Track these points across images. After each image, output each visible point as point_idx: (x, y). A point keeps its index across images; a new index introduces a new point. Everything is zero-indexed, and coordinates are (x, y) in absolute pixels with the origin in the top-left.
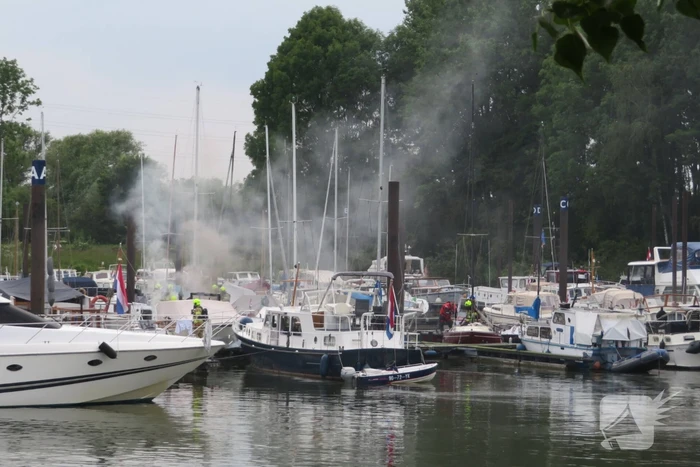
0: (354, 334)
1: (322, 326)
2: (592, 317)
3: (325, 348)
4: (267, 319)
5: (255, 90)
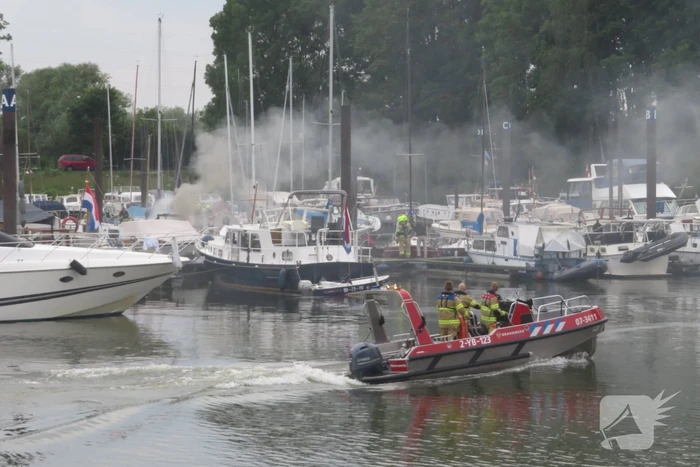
0: (311, 249)
1: (280, 242)
2: (534, 230)
3: (283, 263)
4: (227, 237)
5: (214, 22)
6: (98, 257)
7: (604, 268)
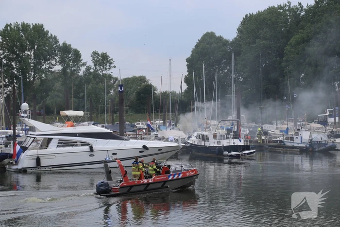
0: (228, 140)
1: (216, 138)
2: (308, 133)
3: (217, 145)
4: (197, 136)
5: (187, 60)
6: (152, 144)
7: (335, 147)
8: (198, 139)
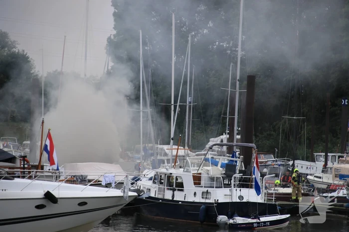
0: (226, 191)
1: (200, 184)
3: (203, 201)
4: (155, 179)
8: (157, 185)
